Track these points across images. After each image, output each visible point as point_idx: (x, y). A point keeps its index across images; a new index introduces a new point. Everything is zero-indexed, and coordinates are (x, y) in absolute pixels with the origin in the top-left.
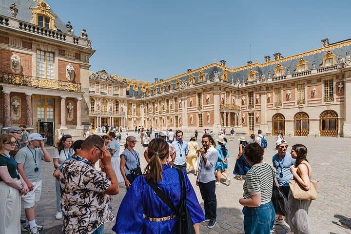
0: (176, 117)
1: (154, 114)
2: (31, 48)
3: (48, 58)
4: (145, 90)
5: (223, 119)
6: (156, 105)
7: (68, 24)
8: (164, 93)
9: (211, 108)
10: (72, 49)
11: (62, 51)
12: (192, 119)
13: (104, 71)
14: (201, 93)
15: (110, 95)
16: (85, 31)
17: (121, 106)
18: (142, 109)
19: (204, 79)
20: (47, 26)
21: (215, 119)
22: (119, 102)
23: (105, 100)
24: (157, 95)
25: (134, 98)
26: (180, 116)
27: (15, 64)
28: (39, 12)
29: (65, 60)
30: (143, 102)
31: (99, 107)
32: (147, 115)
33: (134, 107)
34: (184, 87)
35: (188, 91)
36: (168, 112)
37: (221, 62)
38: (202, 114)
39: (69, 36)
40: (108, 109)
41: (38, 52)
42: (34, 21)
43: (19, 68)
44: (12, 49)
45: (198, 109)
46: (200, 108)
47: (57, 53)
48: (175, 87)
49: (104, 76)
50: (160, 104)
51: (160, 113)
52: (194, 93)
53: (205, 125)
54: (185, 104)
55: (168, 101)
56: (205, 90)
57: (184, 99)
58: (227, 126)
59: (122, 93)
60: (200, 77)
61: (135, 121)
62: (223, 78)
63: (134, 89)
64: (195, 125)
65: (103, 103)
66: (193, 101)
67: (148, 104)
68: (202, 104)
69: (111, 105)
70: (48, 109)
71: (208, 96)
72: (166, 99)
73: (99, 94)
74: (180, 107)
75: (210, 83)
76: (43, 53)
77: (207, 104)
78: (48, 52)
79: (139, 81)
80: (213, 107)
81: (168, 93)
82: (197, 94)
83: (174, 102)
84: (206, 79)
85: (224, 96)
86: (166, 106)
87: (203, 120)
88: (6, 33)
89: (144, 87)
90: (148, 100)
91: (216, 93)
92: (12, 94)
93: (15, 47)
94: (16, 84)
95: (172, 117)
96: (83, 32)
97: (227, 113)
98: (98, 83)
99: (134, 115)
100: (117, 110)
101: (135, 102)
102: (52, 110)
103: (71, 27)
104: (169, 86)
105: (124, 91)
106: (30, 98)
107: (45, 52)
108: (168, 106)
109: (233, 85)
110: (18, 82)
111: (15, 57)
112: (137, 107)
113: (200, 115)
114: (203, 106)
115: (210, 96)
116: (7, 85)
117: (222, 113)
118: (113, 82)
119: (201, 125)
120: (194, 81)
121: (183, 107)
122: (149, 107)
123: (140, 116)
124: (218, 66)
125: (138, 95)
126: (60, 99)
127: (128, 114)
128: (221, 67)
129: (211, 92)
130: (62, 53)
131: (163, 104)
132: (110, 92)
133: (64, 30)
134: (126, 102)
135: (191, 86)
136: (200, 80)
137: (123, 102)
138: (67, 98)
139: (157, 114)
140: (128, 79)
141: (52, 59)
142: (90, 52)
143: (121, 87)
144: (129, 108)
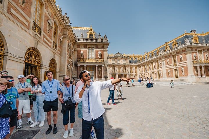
0: (158, 72)
1: (144, 71)
2: (86, 47)
3: (92, 50)
4: (139, 59)
5: (197, 72)
6: (145, 67)
7: (99, 34)
8: (150, 59)
9: (185, 64)
10: (100, 45)
11: (97, 46)
12: (170, 73)
13: (119, 53)
14: (175, 55)
15: (122, 64)
16: (105, 35)
17: (127, 69)
18: (138, 69)
19: (177, 45)
20: (92, 37)
21: (189, 71)
22: (126, 66)
23: (119, 66)
24: (145, 61)
25: (133, 64)
26: (161, 71)
27: (82, 55)
28: (90, 33)
29: (98, 49)
30: (138, 66)
31: (117, 70)
32: (141, 72)
33: (133, 68)
34: (162, 53)
35: (165, 56)
36: (153, 69)
37: (192, 31)
38: (177, 69)
39: (99, 39)
40: (121, 70)
41: (89, 48)
42: (88, 37)
43: (83, 56)
44: (81, 49)
45: (174, 66)
46: (175, 65)
47: (95, 47)
48: (156, 54)
49: (119, 55)
50: (148, 65)
51: (148, 71)
52: (170, 56)
53: (180, 76)
54: (163, 63)
55: (152, 63)
56: (178, 53)
57: (163, 61)
58: (202, 76)
59: (127, 62)
60: (174, 45)
61: (134, 76)
62: (194, 41)
63: (133, 59)
64: (172, 76)
65: (119, 68)
66: (170, 61)
67: (141, 66)
68: (177, 62)
69: (122, 68)
70: (92, 71)
71: (181, 56)
72: (151, 62)
73: (117, 64)
74: (160, 66)
75: (182, 47)
76: (90, 49)
77: (181, 61)
78: (92, 48)
79: (136, 55)
80: (186, 63)
81: (152, 59)
82: (172, 56)
83: (156, 63)
84: (179, 45)
85: (197, 54)
86: (152, 66)
87: (178, 73)
88: (79, 44)
89: (139, 58)
90: (140, 64)
91: (188, 53)
92: (81, 66)
93: (82, 48)
94: (81, 62)
95: (155, 72)
96: (105, 36)
97: (201, 67)
98: (116, 59)
99: (134, 73)
100: (125, 71)
101: (134, 66)
102: (93, 71)
103: (100, 35)
104: (153, 55)
105: (128, 61)
106: (85, 67)
107: (91, 48)
108: (153, 66)
109: (205, 45)
110: (82, 61)
111: (82, 52)
112: (135, 68)
113: (176, 70)
114: (177, 63)
115: (183, 56)
116: (79, 63)
117: (195, 67)
118: (123, 58)
119: (177, 77)
120: (169, 48)
121: (163, 65)
122: (142, 68)
123: (137, 73)
124: (188, 35)
125: (135, 62)
126: (96, 66)
127: (131, 73)
128: (191, 35)
129: (184, 53)
130: (97, 47)
131: (149, 65)
132: (122, 62)
133: (98, 37)
134: (129, 66)
135: (168, 52)
136: (173, 47)
137: (128, 66)
138: (98, 66)
139: (146, 71)
140: (130, 55)
141: (93, 50)
142: (108, 44)
143: (127, 59)
144: (131, 69)
